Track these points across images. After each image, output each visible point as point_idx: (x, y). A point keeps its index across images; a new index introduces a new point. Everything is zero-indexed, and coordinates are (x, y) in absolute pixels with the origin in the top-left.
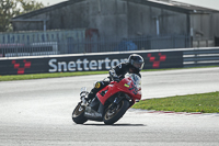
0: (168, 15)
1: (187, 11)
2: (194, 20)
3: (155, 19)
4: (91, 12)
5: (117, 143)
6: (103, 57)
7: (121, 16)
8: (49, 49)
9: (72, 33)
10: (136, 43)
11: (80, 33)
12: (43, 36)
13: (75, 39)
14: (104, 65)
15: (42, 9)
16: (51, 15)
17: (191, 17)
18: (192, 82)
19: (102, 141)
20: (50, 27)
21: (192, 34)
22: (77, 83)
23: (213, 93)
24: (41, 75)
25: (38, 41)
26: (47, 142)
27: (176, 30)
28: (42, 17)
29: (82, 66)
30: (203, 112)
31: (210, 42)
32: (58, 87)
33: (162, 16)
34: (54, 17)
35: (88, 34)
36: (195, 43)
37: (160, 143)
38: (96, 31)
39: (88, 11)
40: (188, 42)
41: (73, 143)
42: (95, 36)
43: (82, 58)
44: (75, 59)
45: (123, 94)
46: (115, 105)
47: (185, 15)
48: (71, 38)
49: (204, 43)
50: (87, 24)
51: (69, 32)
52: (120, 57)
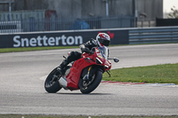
2: (139, 3)
3: (105, 2)
6: (60, 35)
8: (14, 27)
9: (33, 14)
10: (88, 22)
12: (8, 16)
13: (36, 18)
14: (60, 41)
20: (15, 9)
21: (136, 15)
22: (37, 57)
29: (42, 42)
30: (146, 82)
31: (152, 22)
35: (48, 14)
36: (139, 23)
38: (54, 12)
40: (133, 22)
42: (53, 17)
43: (42, 35)
48: (33, 18)
49: (147, 23)
50: (46, 6)
51: (31, 12)
52: (74, 35)
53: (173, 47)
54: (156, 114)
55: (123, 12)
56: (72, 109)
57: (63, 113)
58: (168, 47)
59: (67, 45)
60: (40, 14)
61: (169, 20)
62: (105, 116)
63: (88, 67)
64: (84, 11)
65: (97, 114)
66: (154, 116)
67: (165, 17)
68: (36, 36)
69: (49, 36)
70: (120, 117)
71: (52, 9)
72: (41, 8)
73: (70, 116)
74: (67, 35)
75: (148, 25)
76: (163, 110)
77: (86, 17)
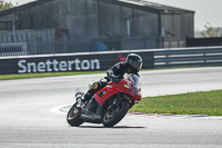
0: (138, 15)
1: (158, 11)
2: (166, 20)
3: (126, 19)
4: (60, 12)
5: (87, 145)
6: (73, 58)
7: (91, 16)
8: (19, 50)
9: (41, 34)
10: (106, 43)
11: (49, 33)
12: (12, 37)
13: (45, 39)
15: (11, 9)
16: (20, 15)
17: (162, 17)
18: (163, 83)
19: (73, 142)
20: (19, 27)
21: (163, 34)
22: (46, 84)
23: (185, 95)
24: (11, 76)
25: (7, 42)
26: (17, 144)
27: (147, 30)
28: (11, 17)
30: (174, 114)
31: (181, 42)
32: (27, 88)
33: (133, 16)
34: (23, 17)
35: (58, 35)
36: (166, 43)
37: (131, 145)
38: (66, 31)
39: (57, 11)
40: (159, 42)
41: (43, 145)
42: (65, 37)
43: (52, 59)
44: (44, 60)
45: (122, 94)
46: (115, 107)
47: (156, 16)
48: (41, 39)
49: (175, 43)
50: (56, 24)
51: (39, 32)
52: (90, 58)
67: (196, 36)
69: (60, 59)
71: (63, 28)
72: (50, 27)
74: (82, 58)
75: (177, 45)
77: (104, 37)
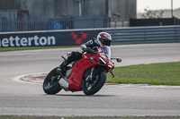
3: (78, 2)
6: (32, 35)
9: (6, 14)
10: (61, 22)
13: (8, 18)
17: (109, 0)
21: (110, 15)
22: (10, 57)
30: (120, 83)
31: (126, 23)
35: (20, 14)
36: (113, 23)
38: (27, 12)
40: (106, 22)
42: (26, 17)
43: (14, 36)
48: (5, 18)
49: (120, 23)
50: (18, 6)
51: (3, 13)
52: (47, 35)
53: (147, 47)
54: (129, 115)
55: (96, 12)
56: (44, 110)
57: (36, 114)
58: (142, 48)
59: (40, 46)
60: (12, 14)
61: (142, 20)
62: (78, 117)
63: (91, 68)
64: (56, 12)
65: (70, 115)
66: (128, 117)
67: (138, 17)
68: (8, 36)
69: (21, 36)
70: (93, 117)
71: (24, 9)
72: (13, 9)
73: (42, 117)
74: (40, 35)
75: (121, 25)
76: (136, 111)
77: (59, 17)
